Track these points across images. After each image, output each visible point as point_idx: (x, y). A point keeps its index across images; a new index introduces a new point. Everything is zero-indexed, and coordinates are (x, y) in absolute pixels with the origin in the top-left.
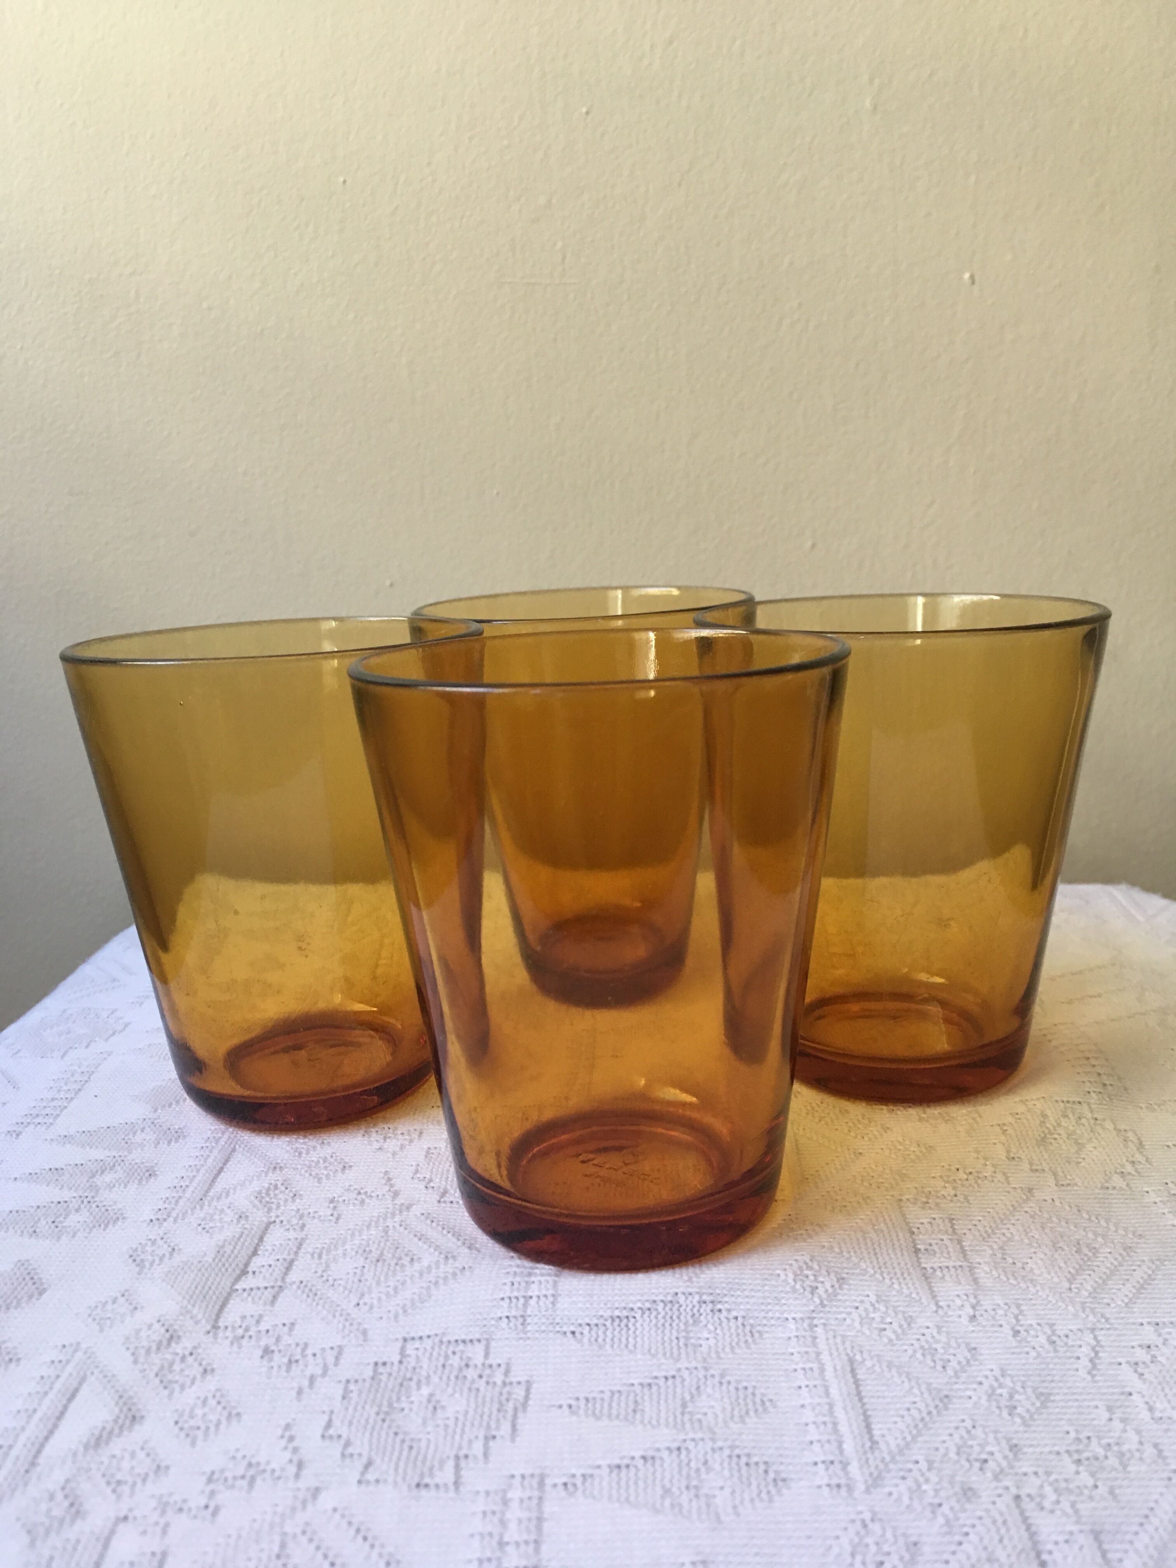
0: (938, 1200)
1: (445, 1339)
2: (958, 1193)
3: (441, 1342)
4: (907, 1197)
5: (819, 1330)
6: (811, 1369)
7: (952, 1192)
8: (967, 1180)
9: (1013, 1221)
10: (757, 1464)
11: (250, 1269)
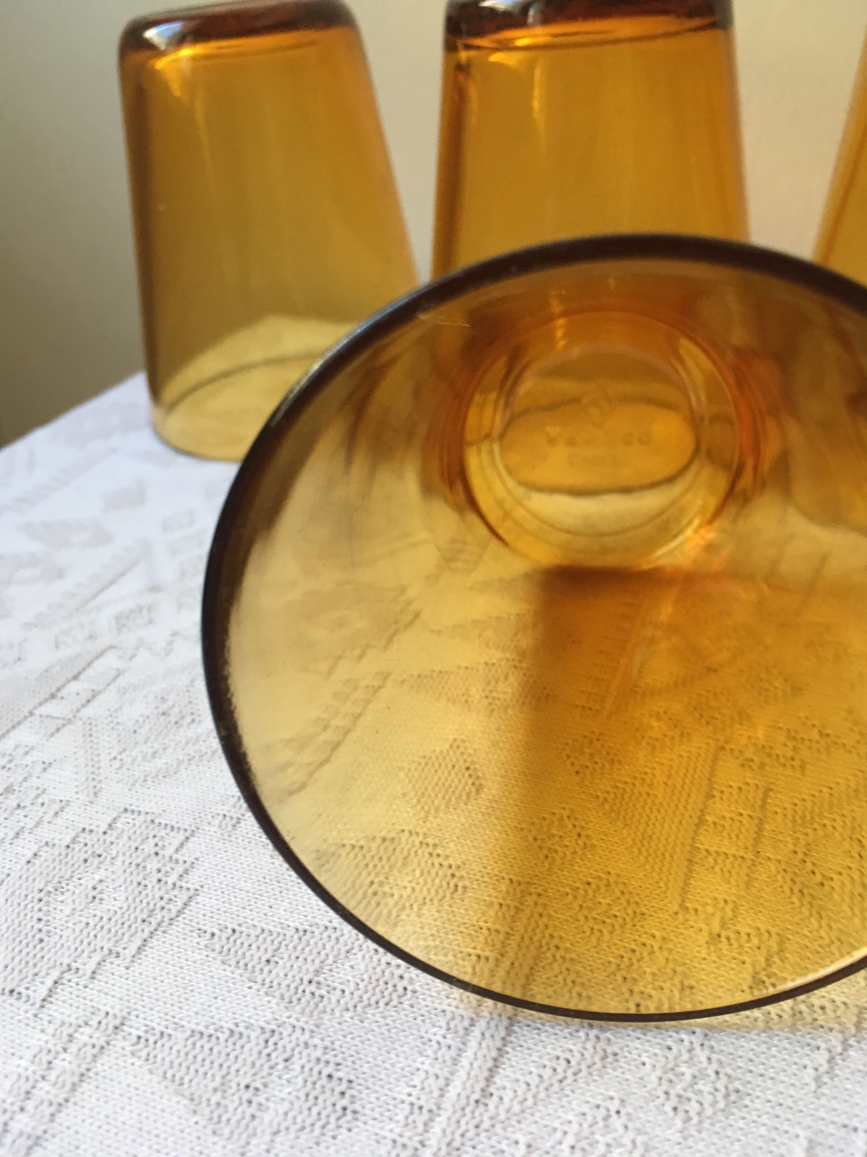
0: (767, 760)
1: (157, 821)
2: (797, 757)
3: (153, 821)
4: (733, 746)
5: (530, 900)
6: (487, 959)
7: (790, 753)
8: (818, 742)
9: (844, 812)
10: (340, 1079)
11: (60, 695)
